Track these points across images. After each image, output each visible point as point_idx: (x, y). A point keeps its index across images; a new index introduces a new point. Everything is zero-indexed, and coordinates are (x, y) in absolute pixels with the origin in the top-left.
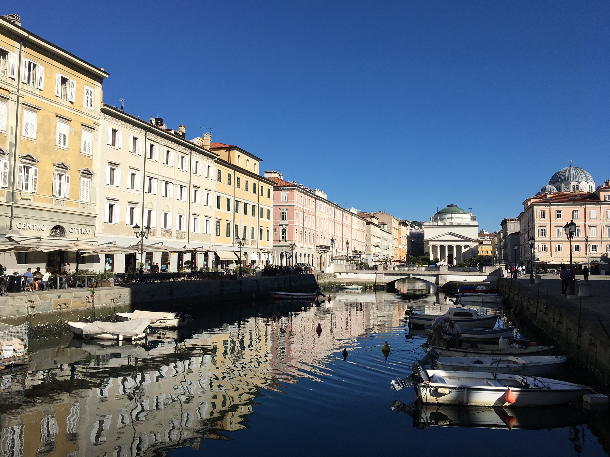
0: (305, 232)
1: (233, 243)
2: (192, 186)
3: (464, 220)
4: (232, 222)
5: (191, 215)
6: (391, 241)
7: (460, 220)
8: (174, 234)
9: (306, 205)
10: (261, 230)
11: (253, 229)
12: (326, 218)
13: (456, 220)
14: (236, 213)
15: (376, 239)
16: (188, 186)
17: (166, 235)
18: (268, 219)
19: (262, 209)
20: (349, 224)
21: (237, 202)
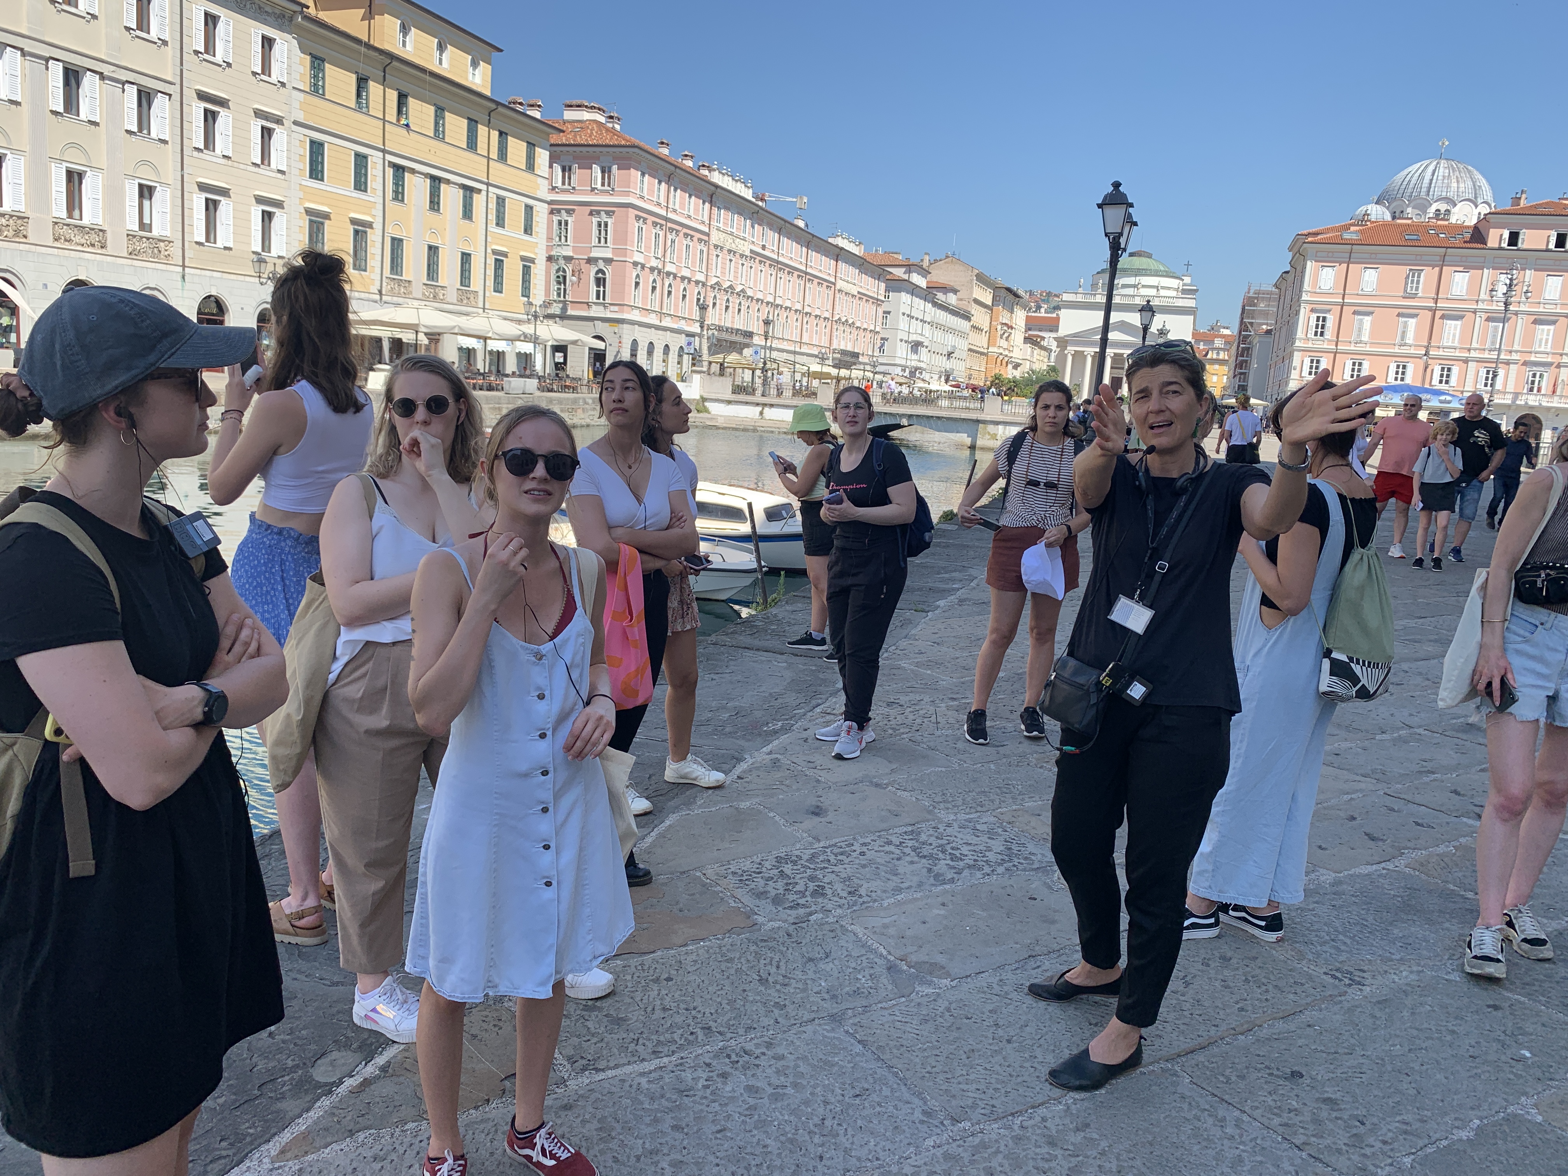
0: (670, 285)
1: (380, 292)
2: (190, 95)
3: (1163, 293)
4: (378, 226)
5: (191, 187)
6: (963, 335)
7: (1153, 292)
8: (117, 243)
9: (677, 207)
10: (499, 264)
11: (466, 258)
12: (748, 253)
13: (1144, 292)
14: (391, 205)
15: (916, 326)
16: (174, 90)
17: (78, 239)
18: (526, 231)
19: (501, 201)
20: (827, 278)
21: (399, 170)
